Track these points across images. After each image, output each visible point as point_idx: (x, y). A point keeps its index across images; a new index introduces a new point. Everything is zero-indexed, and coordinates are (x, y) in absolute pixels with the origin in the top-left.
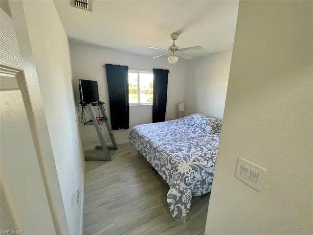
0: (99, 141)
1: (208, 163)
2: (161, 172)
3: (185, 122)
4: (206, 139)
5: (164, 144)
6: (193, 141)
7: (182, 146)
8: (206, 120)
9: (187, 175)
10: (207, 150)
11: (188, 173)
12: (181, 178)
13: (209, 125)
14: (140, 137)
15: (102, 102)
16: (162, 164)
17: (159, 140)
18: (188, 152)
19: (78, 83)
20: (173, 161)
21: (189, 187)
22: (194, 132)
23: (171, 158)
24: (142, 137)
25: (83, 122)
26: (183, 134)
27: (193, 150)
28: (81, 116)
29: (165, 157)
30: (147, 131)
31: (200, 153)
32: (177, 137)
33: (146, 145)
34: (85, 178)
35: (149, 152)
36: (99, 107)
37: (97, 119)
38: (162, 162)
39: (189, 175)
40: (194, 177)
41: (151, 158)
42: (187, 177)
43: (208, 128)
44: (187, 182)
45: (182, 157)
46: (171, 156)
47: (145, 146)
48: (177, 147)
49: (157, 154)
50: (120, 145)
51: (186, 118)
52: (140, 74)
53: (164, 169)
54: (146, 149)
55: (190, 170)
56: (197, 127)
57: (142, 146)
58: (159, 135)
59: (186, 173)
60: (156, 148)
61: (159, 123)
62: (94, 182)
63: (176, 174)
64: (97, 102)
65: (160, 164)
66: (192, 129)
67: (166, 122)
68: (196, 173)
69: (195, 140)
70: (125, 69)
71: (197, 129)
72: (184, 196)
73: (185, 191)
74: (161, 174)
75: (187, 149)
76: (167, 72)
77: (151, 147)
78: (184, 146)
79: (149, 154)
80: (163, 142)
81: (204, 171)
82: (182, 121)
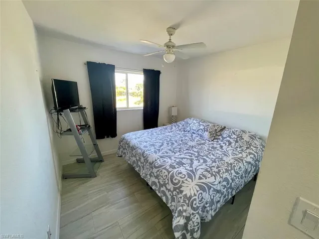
0: (81, 154)
1: (215, 179)
2: (159, 192)
3: (180, 128)
4: (206, 148)
5: (161, 157)
6: (193, 151)
7: (182, 158)
8: (203, 125)
9: (195, 197)
10: (211, 162)
11: (195, 195)
12: (187, 202)
13: (207, 131)
14: (132, 148)
15: (84, 107)
16: (162, 183)
17: (155, 152)
18: (191, 167)
19: (50, 83)
20: (175, 179)
21: (197, 211)
22: (193, 140)
23: (172, 176)
24: (133, 148)
25: (59, 132)
26: (181, 142)
27: (196, 163)
28: (55, 125)
29: (165, 174)
30: (139, 140)
31: (204, 166)
32: (174, 146)
33: (140, 158)
34: (62, 204)
35: (143, 167)
36: (80, 112)
37: (77, 128)
38: (161, 181)
39: (197, 197)
40: (202, 198)
41: (147, 175)
42: (195, 199)
43: (206, 135)
44: (194, 206)
45: (185, 173)
46: (173, 173)
47: (138, 159)
48: (177, 160)
49: (155, 170)
50: (106, 156)
51: (180, 124)
52: (128, 74)
53: (163, 189)
54: (139, 163)
55: (197, 191)
56: (193, 133)
57: (134, 159)
58: (153, 145)
59: (193, 195)
60: (153, 163)
61: (151, 129)
62: (74, 210)
63: (181, 198)
64: (77, 107)
65: (159, 182)
66: (189, 135)
67: (160, 128)
68: (204, 194)
69: (195, 150)
70: (112, 68)
71: (194, 135)
72: (191, 222)
73: (192, 216)
74: (159, 195)
75: (189, 161)
76: (159, 73)
77: (146, 160)
78: (185, 158)
79: (143, 170)
80: (160, 154)
81: (212, 189)
82: (177, 127)
